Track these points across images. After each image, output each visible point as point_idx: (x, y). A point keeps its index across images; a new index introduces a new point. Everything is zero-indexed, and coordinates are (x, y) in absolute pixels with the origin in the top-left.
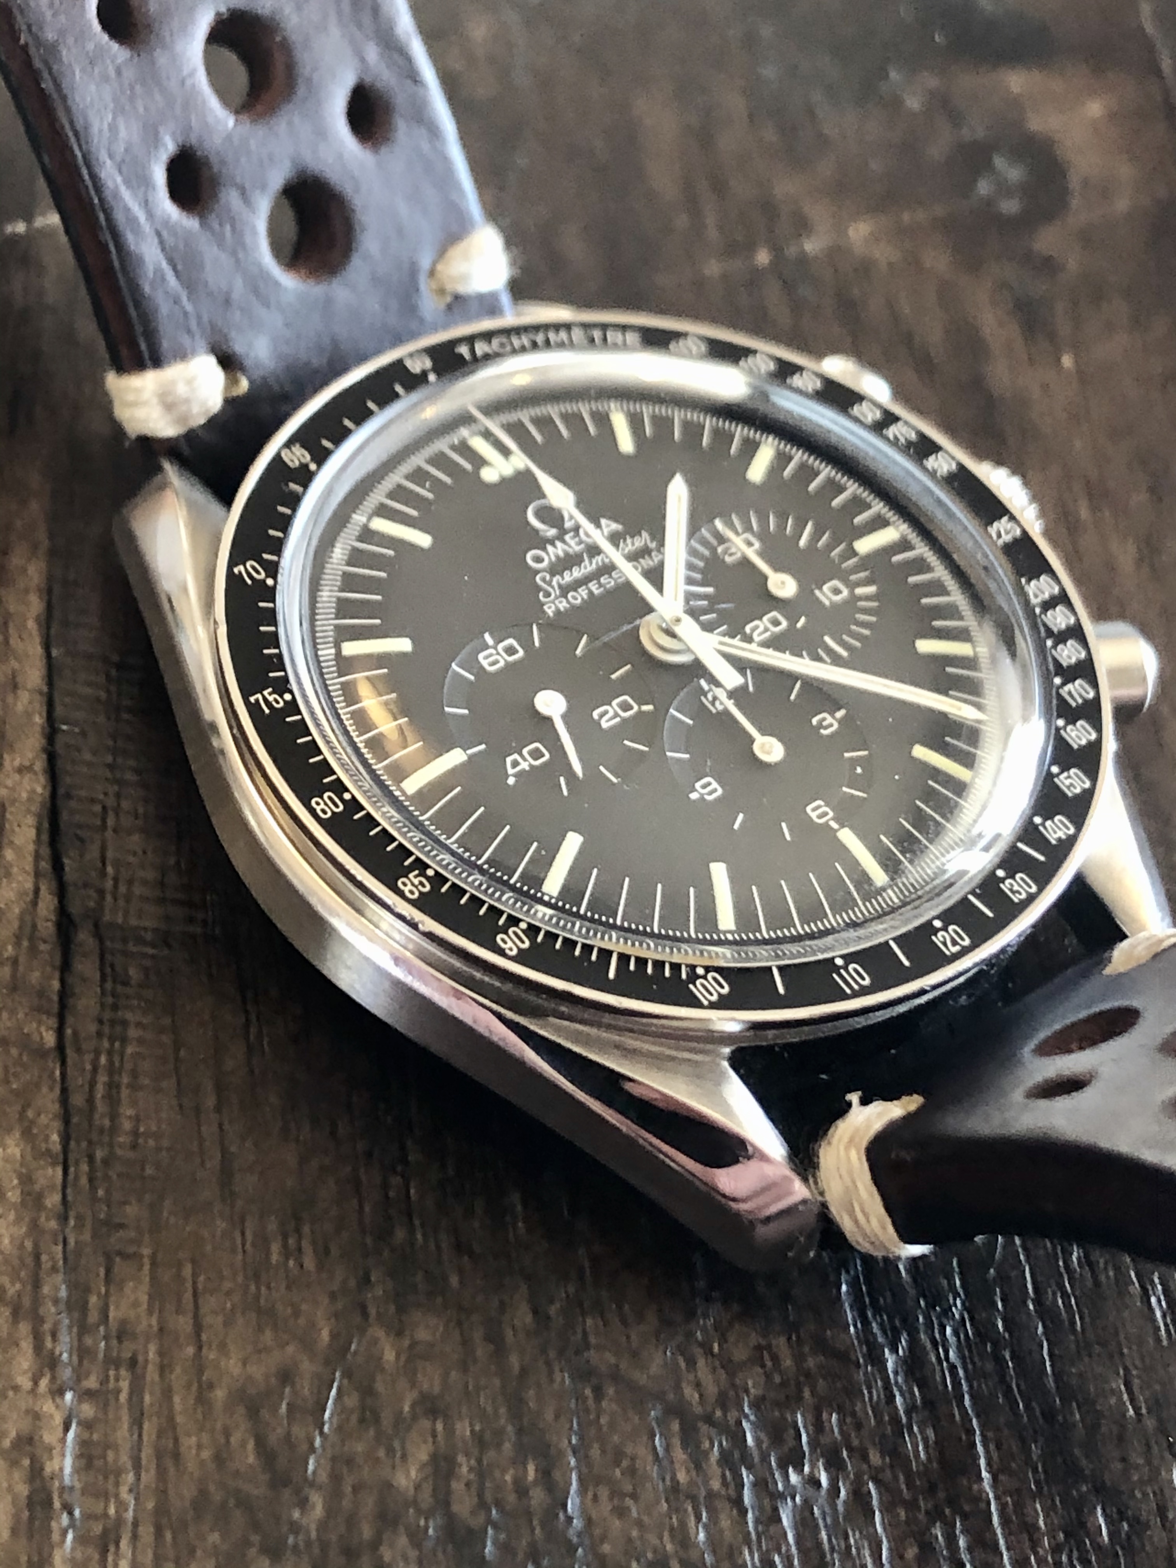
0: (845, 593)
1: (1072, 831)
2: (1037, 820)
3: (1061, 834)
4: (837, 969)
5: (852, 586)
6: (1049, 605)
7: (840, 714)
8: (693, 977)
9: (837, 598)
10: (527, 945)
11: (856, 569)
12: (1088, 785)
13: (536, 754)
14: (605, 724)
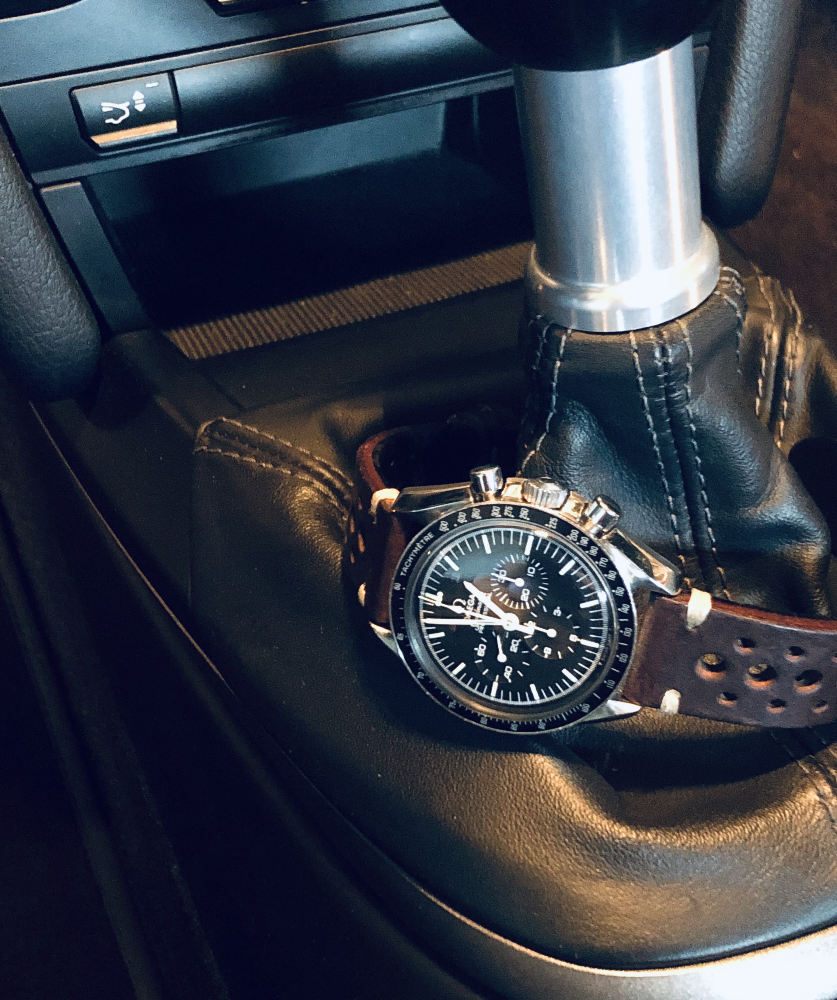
0: (534, 569)
1: (629, 607)
2: (619, 609)
3: (627, 609)
4: (606, 684)
5: (533, 565)
6: (579, 540)
7: (558, 608)
8: (580, 708)
9: (533, 573)
10: (545, 724)
11: (531, 560)
12: (623, 590)
13: (509, 670)
14: (515, 651)
